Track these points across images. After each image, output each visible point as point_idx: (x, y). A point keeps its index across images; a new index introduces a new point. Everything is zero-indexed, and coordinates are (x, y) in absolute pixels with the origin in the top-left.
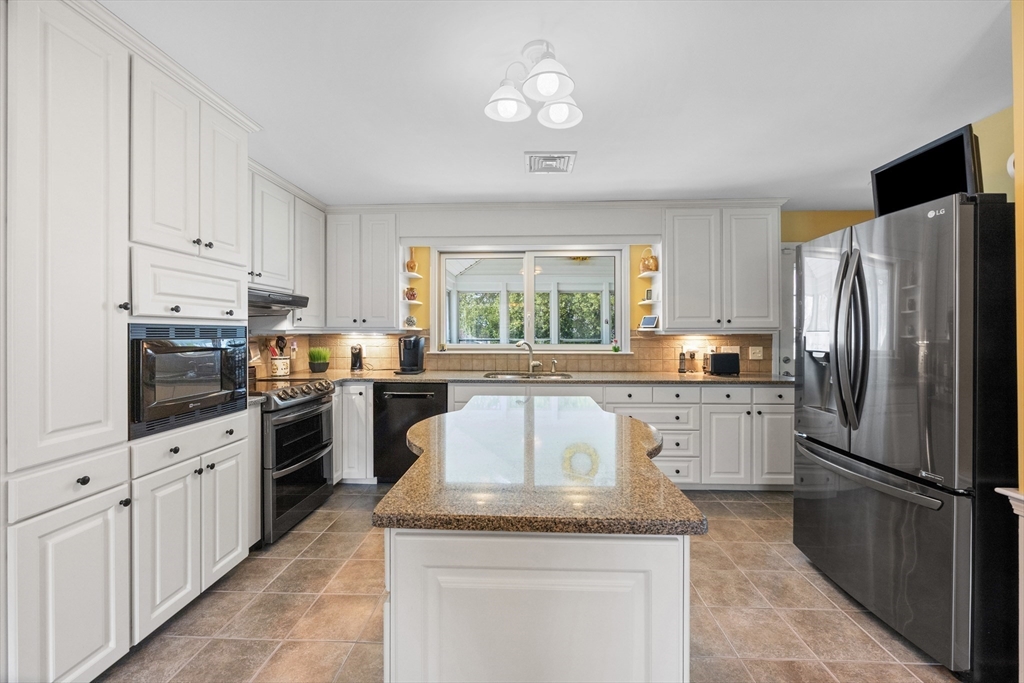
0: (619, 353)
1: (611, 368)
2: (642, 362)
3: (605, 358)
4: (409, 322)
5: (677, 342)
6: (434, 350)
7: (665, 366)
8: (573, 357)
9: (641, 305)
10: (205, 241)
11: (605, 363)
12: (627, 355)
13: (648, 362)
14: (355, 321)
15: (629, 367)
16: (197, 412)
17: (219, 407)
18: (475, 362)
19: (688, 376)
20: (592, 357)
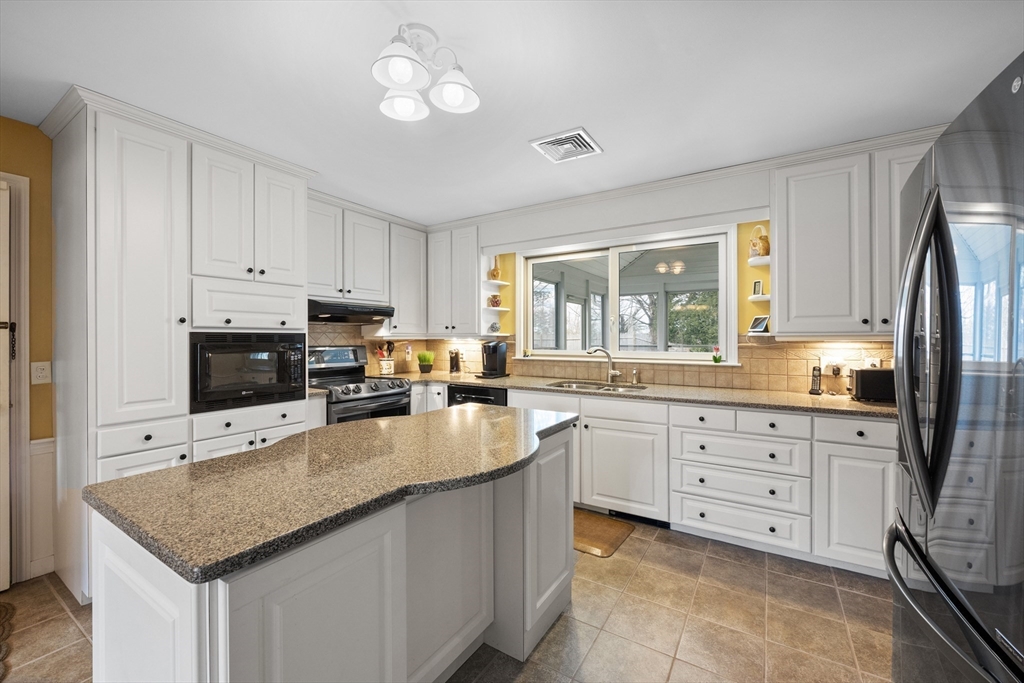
0: (721, 364)
1: (711, 382)
2: (754, 377)
3: (702, 369)
4: (493, 328)
5: (813, 352)
6: (519, 355)
7: (792, 384)
8: (662, 367)
9: (754, 302)
10: (258, 269)
11: (703, 376)
12: (733, 367)
13: (765, 378)
14: (447, 328)
15: (737, 382)
16: (254, 399)
17: (276, 396)
18: (556, 369)
19: (826, 400)
20: (686, 368)
